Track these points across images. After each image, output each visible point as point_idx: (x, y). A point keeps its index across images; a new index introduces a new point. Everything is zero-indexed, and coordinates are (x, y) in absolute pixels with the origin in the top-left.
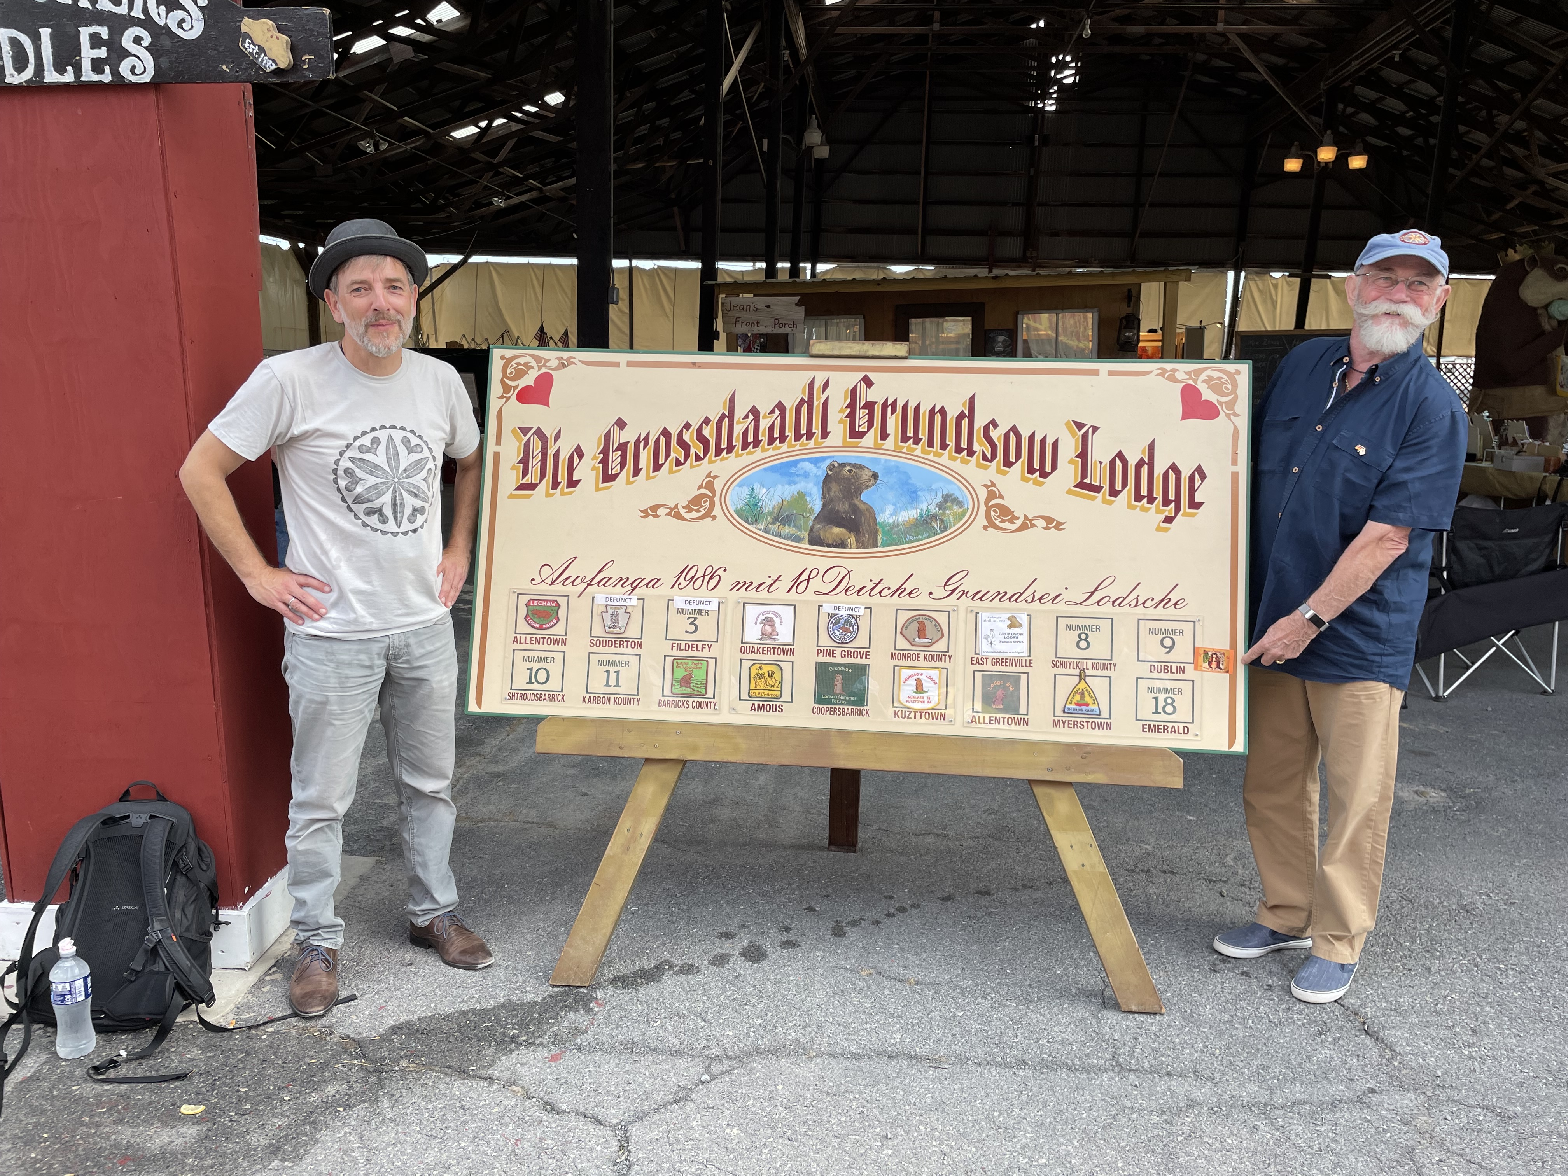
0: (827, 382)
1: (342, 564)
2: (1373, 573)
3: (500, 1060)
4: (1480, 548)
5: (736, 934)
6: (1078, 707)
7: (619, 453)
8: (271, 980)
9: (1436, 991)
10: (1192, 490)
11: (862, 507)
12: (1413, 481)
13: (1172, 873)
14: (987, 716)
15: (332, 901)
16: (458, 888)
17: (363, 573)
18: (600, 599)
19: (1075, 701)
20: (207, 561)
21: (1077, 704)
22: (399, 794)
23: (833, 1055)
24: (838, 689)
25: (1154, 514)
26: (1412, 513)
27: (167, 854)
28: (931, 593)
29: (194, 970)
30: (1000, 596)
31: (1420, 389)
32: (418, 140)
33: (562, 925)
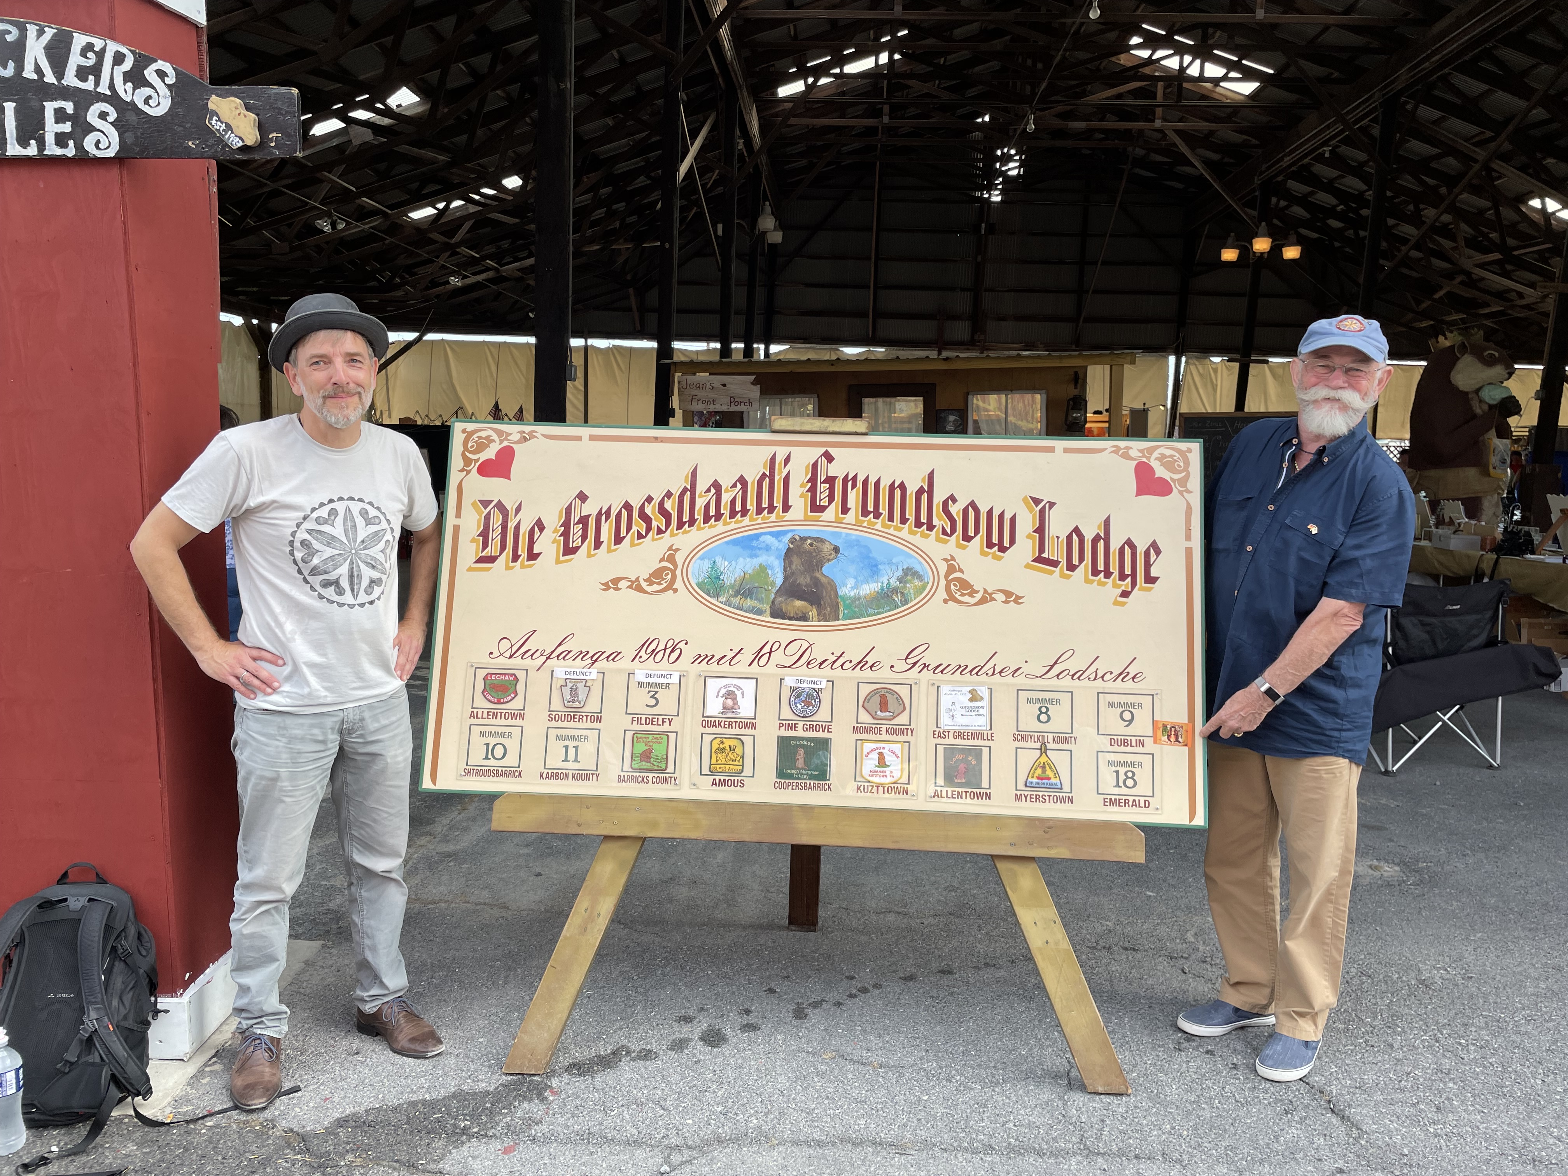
0: (789, 457)
1: (297, 637)
2: (1327, 647)
3: (450, 1153)
4: (1423, 624)
5: (695, 1018)
6: (1040, 781)
7: (581, 526)
8: (211, 1071)
9: (1399, 1068)
10: (1148, 565)
11: (823, 580)
12: (1364, 558)
13: (1134, 949)
14: (950, 790)
15: (277, 986)
16: (408, 973)
17: (318, 646)
18: (560, 673)
19: (1036, 775)
20: (157, 634)
21: (1038, 778)
22: (349, 873)
23: (796, 1143)
24: (800, 763)
25: (1111, 588)
26: (1364, 589)
27: (106, 938)
28: (892, 667)
29: (130, 1061)
30: (961, 669)
31: (1367, 469)
32: (375, 221)
33: (515, 1010)
